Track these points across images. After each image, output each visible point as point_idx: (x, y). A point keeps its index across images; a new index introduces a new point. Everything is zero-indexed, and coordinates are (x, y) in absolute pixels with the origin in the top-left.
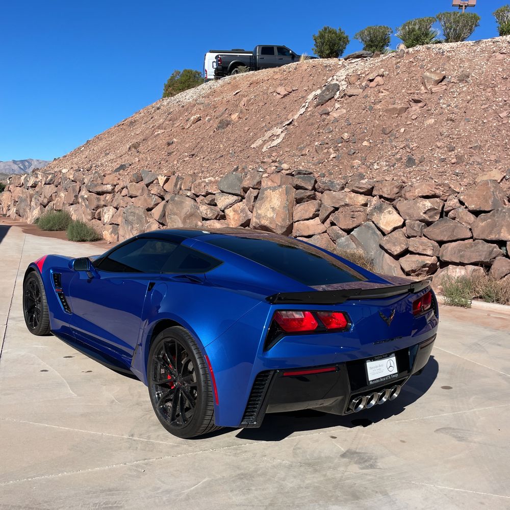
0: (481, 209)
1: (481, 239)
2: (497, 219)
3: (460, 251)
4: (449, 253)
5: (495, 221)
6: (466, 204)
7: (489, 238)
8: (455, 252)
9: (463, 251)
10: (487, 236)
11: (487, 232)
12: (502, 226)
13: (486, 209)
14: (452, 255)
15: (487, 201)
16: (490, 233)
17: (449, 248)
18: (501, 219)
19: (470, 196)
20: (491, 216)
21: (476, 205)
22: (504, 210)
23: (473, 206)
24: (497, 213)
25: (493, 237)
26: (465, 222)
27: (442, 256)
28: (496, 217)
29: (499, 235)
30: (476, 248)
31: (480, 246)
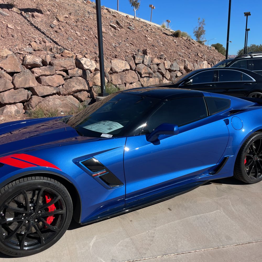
0: (15, 71)
1: (21, 88)
2: (26, 76)
3: (13, 96)
4: (7, 99)
5: (25, 77)
6: (4, 68)
7: (26, 87)
8: (10, 97)
9: (15, 95)
10: (24, 86)
11: (23, 84)
12: (29, 80)
13: (18, 71)
14: (9, 99)
15: (17, 67)
16: (25, 84)
17: (5, 95)
18: (28, 76)
19: (5, 64)
20: (22, 75)
21: (11, 69)
22: (27, 71)
23: (10, 70)
24: (25, 73)
25: (27, 86)
26: (9, 79)
27: (4, 101)
28: (25, 75)
29: (29, 85)
30: (21, 93)
31: (23, 92)
